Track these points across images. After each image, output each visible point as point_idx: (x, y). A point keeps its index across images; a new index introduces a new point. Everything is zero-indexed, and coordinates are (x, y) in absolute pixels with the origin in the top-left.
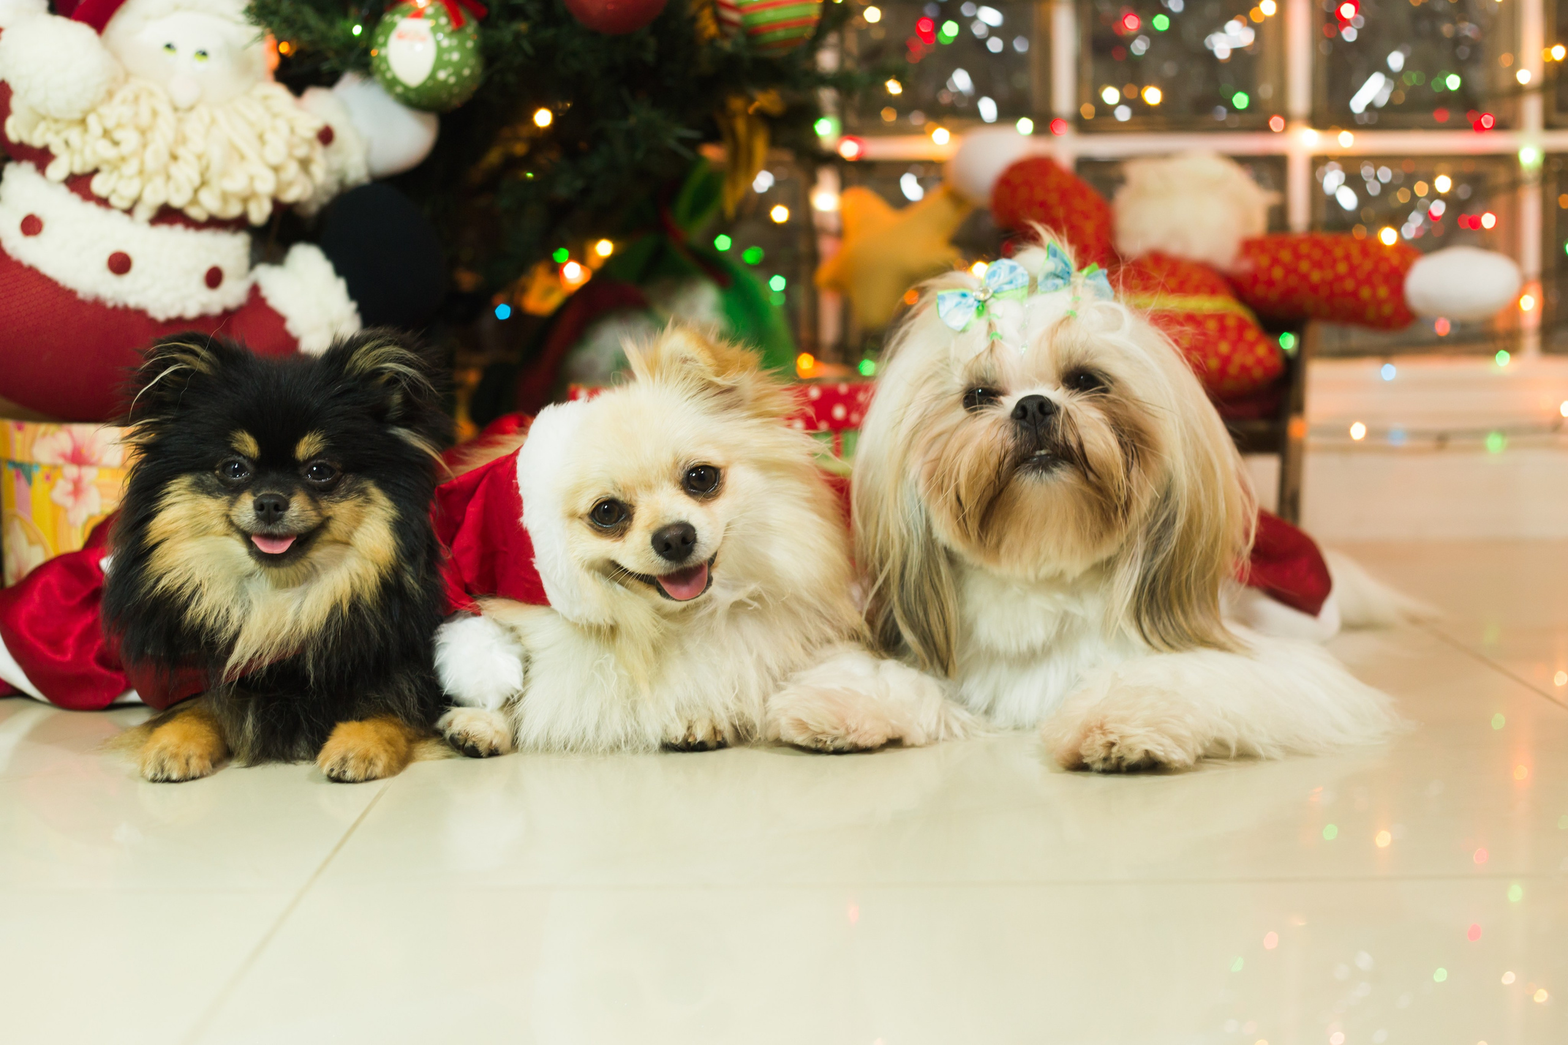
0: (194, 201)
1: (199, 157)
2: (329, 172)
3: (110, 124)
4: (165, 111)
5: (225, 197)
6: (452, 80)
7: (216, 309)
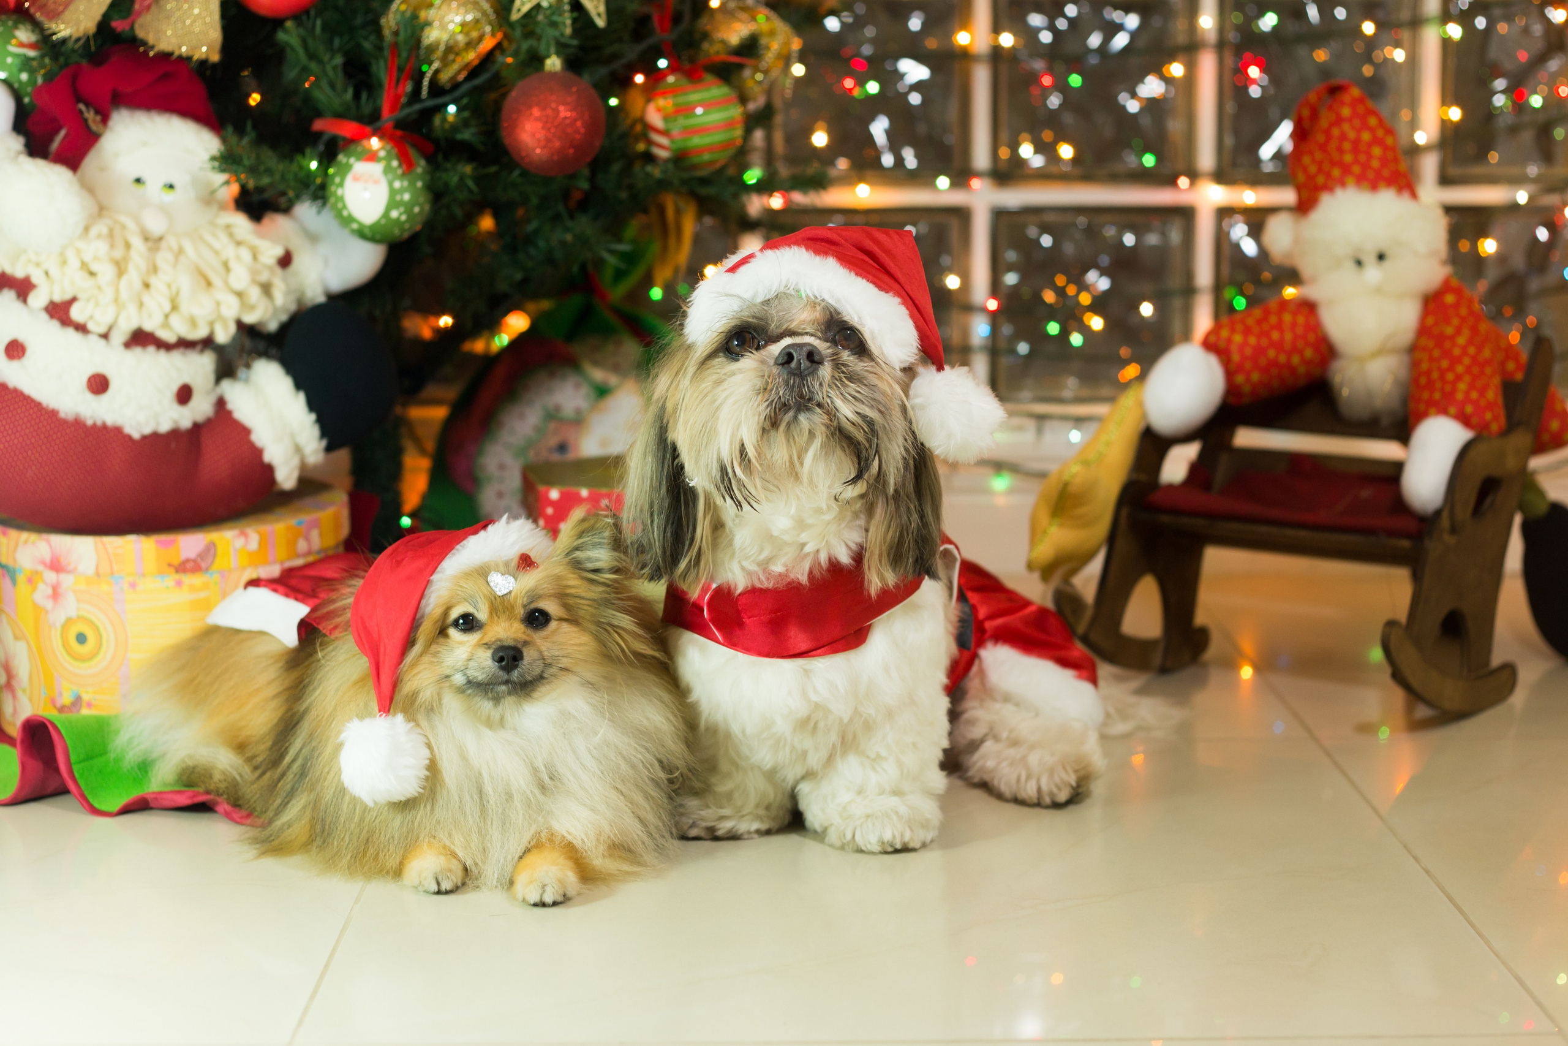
0: (166, 325)
1: (169, 286)
2: (288, 292)
3: (87, 258)
4: (137, 242)
5: (193, 323)
6: (404, 218)
7: (186, 423)
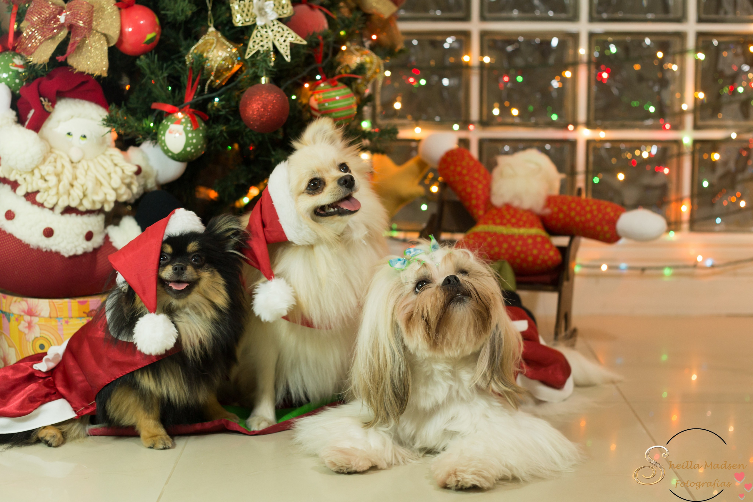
0: (81, 204)
1: (82, 186)
2: (139, 187)
3: (44, 173)
4: (68, 165)
5: (94, 202)
6: (193, 151)
7: (90, 249)
